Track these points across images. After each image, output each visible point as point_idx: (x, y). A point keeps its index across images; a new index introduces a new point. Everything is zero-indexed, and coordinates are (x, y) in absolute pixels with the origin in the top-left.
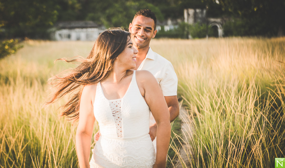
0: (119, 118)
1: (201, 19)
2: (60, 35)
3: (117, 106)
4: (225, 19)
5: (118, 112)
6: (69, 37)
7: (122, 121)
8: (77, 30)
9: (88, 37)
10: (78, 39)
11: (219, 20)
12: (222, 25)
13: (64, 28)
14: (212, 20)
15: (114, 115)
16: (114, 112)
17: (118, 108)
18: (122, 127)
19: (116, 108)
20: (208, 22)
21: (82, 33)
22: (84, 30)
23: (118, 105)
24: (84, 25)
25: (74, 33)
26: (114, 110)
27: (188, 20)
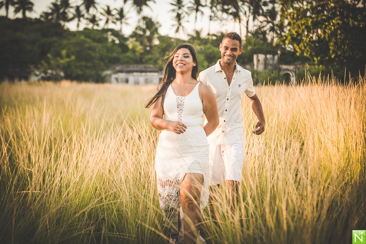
0: (181, 109)
1: (271, 65)
2: (117, 79)
3: (181, 101)
4: (298, 66)
5: (181, 105)
6: (127, 81)
7: (183, 112)
8: (135, 74)
9: (147, 82)
10: (137, 83)
11: (291, 67)
12: (295, 72)
13: (121, 71)
14: (284, 67)
15: (178, 107)
16: (179, 105)
17: (182, 102)
18: (182, 117)
19: (180, 102)
20: (280, 70)
21: (141, 77)
22: (143, 74)
23: (183, 101)
24: (143, 69)
25: (132, 78)
26: (179, 103)
27: (257, 66)
